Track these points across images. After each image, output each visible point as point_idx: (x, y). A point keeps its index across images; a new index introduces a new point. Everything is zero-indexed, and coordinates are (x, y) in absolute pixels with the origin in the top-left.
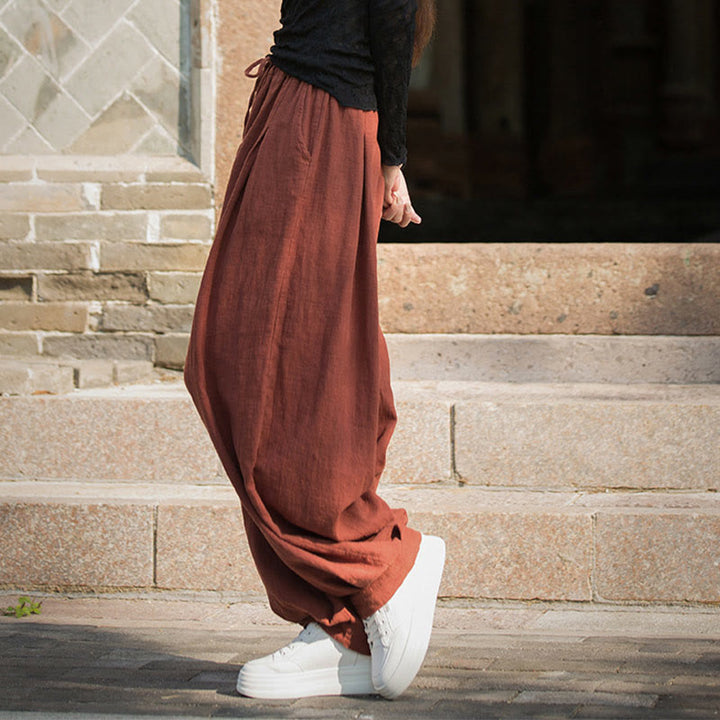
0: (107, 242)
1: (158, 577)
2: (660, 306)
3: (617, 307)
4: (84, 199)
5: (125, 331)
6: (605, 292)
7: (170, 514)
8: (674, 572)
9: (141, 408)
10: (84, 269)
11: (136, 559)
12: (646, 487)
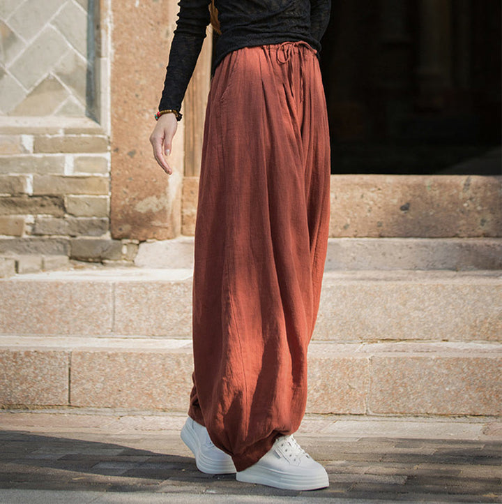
0: (39, 175)
1: (71, 399)
2: (411, 218)
3: (382, 218)
4: (23, 146)
5: (50, 235)
6: (373, 208)
7: (80, 357)
9: (60, 287)
10: (22, 193)
11: (56, 387)
12: (402, 338)
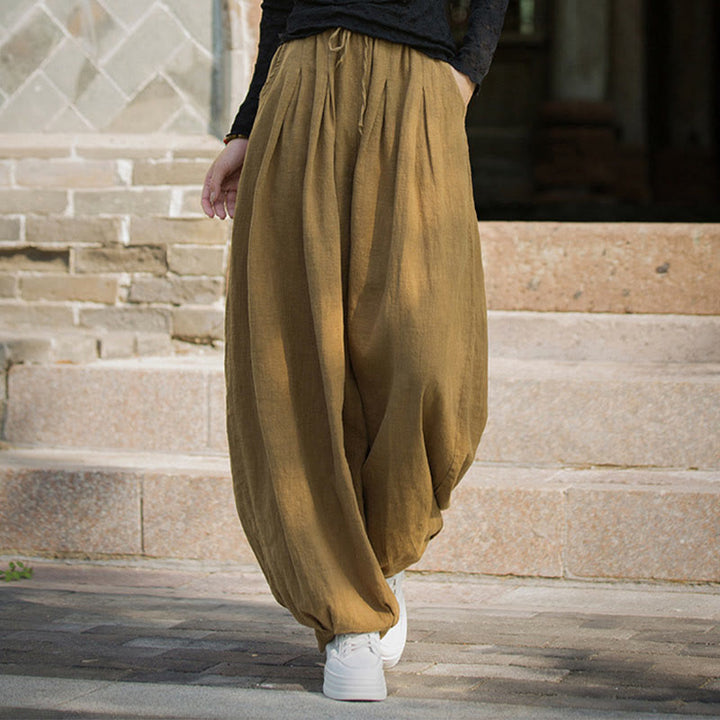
0: (137, 218)
1: (145, 545)
3: (629, 285)
4: (118, 176)
5: (149, 303)
6: (618, 271)
8: (642, 549)
10: (115, 243)
12: (629, 464)
